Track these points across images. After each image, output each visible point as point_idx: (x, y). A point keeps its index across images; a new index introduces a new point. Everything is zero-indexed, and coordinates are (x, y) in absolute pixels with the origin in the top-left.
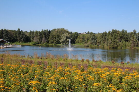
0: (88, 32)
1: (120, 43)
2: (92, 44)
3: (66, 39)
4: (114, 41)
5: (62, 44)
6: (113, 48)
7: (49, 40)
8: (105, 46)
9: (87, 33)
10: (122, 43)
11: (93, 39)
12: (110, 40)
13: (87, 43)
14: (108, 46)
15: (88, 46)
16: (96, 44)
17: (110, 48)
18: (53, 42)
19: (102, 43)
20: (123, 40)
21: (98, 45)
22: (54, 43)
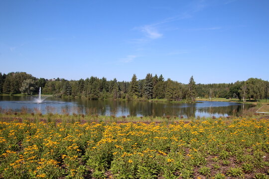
0: (58, 78)
1: (101, 93)
2: (65, 93)
3: (29, 87)
4: (94, 91)
5: (22, 93)
6: (93, 99)
7: (3, 87)
8: (83, 96)
9: (56, 80)
10: (103, 94)
11: (67, 87)
12: (89, 90)
13: (59, 92)
14: (86, 97)
15: (60, 97)
16: (70, 95)
17: (89, 99)
18: (9, 91)
19: (78, 93)
20: (104, 90)
21: (73, 96)
22: (11, 93)
